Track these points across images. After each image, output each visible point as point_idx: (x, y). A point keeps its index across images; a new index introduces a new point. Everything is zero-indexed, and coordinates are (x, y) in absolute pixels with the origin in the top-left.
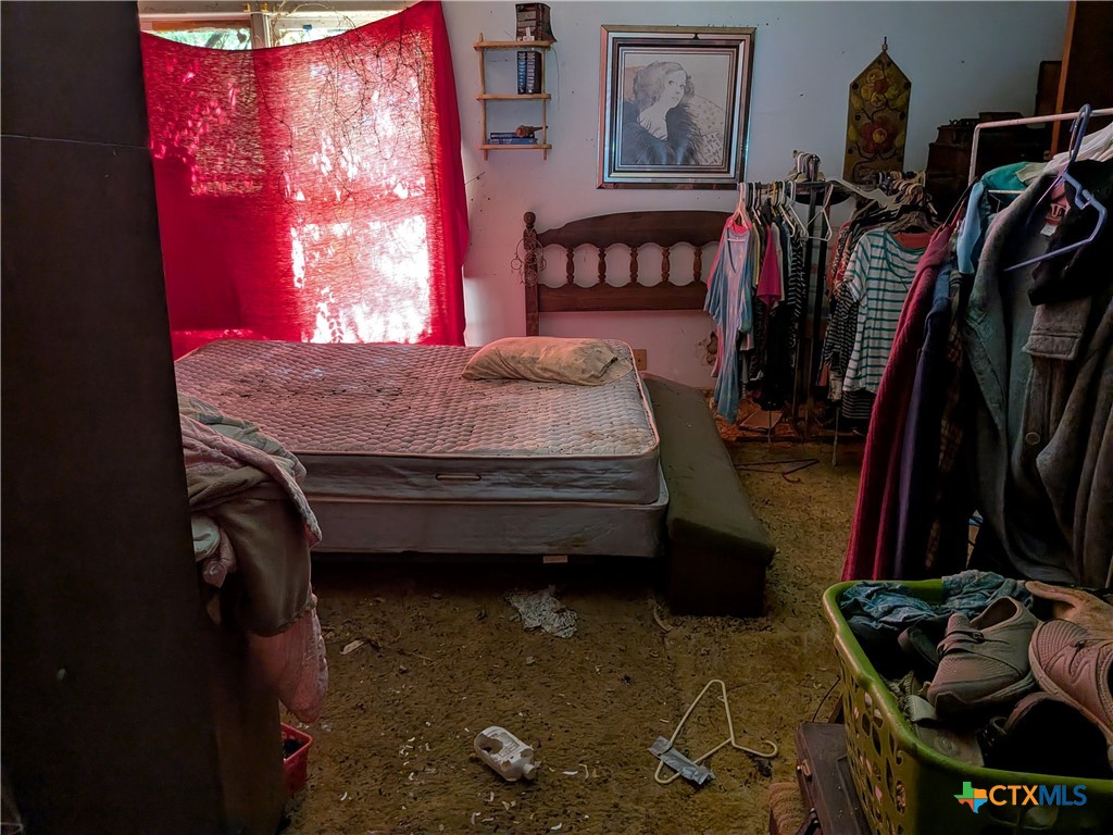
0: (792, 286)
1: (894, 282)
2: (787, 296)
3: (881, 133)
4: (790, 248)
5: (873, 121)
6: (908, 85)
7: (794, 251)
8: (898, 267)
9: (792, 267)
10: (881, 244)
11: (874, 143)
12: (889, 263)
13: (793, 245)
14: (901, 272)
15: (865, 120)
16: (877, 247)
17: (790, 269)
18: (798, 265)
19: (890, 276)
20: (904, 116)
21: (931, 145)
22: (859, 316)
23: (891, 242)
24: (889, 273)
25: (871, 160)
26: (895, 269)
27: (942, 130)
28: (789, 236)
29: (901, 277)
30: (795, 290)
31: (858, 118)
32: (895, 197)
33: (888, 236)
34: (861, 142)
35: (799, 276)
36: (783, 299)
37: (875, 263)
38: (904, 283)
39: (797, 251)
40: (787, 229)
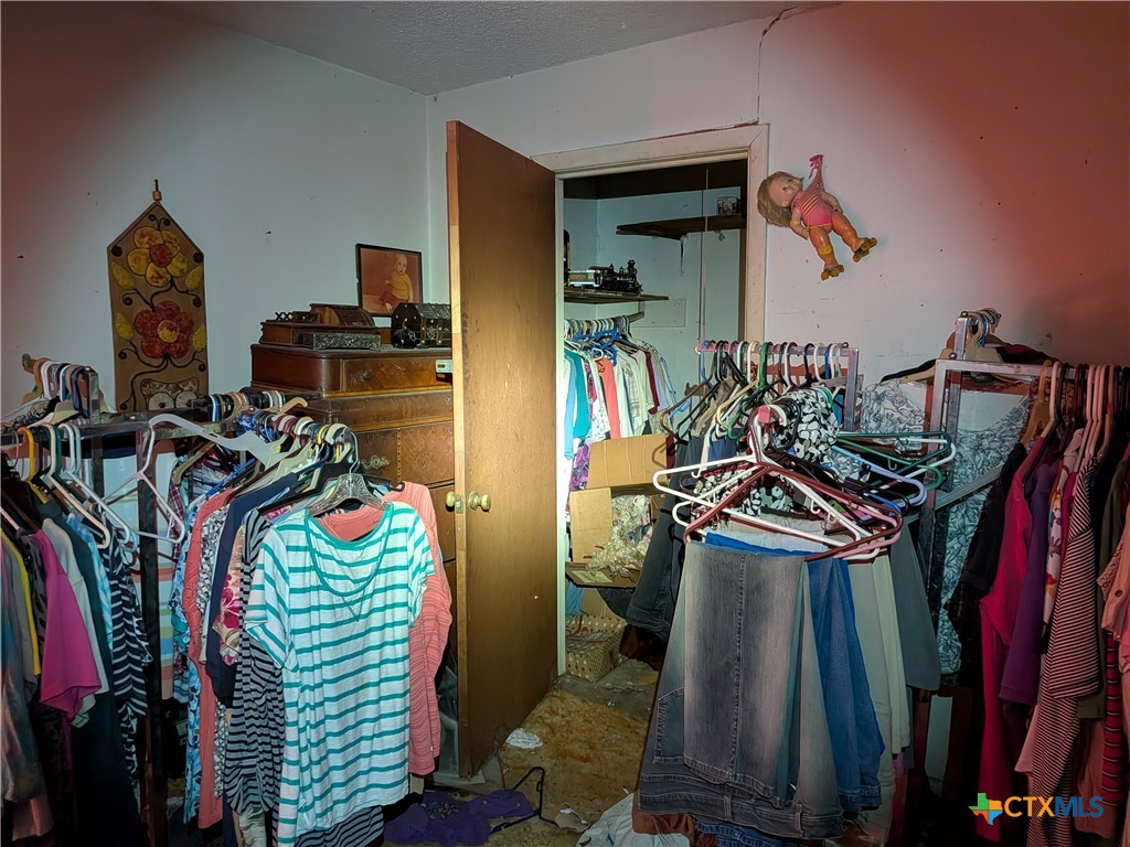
0: (118, 655)
1: (332, 607)
2: (111, 678)
3: (171, 328)
4: (100, 572)
5: (152, 307)
6: (199, 257)
7: (110, 576)
8: (334, 577)
9: (114, 611)
10: (303, 543)
11: (162, 343)
12: (321, 575)
13: (106, 563)
14: (340, 586)
15: (140, 307)
16: (297, 549)
17: (108, 617)
18: (125, 604)
19: (325, 598)
20: (199, 302)
21: (252, 347)
22: (286, 691)
23: (318, 536)
24: (323, 593)
25: (159, 369)
26: (331, 582)
27: (267, 325)
28: (94, 547)
29: (342, 595)
30: (130, 660)
31: (128, 302)
32: (277, 445)
33: (312, 526)
34: (138, 340)
35: (131, 628)
36: (105, 688)
37: (297, 580)
38: (346, 604)
39: (118, 576)
40: (84, 532)
